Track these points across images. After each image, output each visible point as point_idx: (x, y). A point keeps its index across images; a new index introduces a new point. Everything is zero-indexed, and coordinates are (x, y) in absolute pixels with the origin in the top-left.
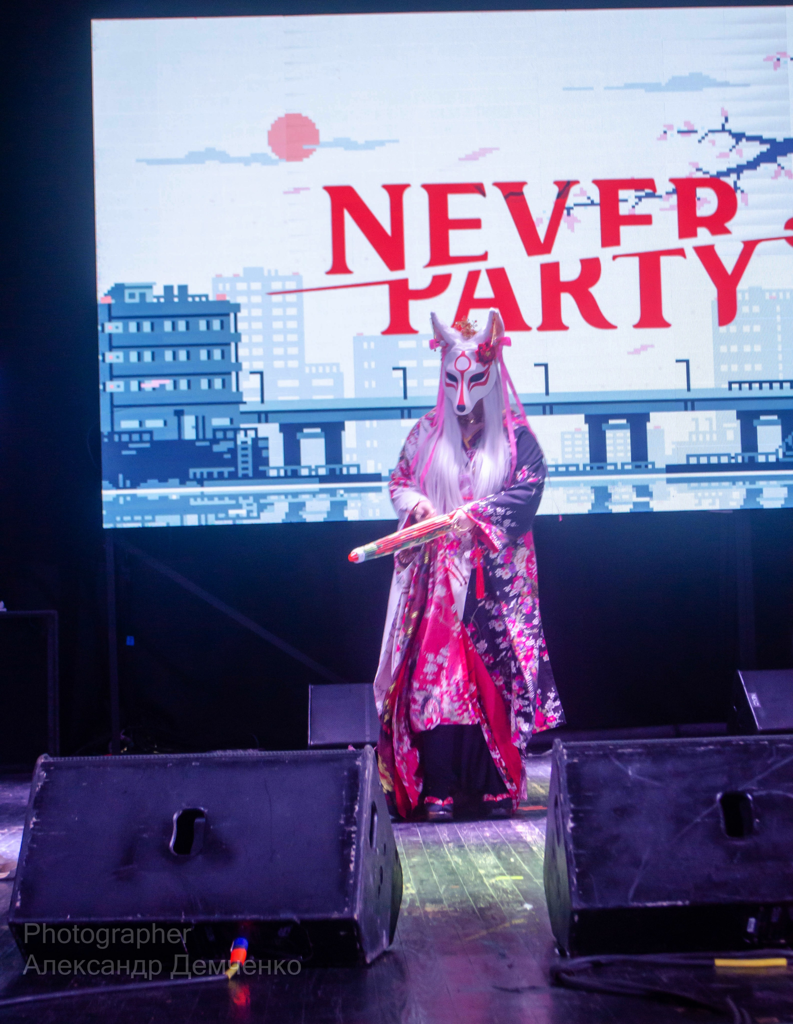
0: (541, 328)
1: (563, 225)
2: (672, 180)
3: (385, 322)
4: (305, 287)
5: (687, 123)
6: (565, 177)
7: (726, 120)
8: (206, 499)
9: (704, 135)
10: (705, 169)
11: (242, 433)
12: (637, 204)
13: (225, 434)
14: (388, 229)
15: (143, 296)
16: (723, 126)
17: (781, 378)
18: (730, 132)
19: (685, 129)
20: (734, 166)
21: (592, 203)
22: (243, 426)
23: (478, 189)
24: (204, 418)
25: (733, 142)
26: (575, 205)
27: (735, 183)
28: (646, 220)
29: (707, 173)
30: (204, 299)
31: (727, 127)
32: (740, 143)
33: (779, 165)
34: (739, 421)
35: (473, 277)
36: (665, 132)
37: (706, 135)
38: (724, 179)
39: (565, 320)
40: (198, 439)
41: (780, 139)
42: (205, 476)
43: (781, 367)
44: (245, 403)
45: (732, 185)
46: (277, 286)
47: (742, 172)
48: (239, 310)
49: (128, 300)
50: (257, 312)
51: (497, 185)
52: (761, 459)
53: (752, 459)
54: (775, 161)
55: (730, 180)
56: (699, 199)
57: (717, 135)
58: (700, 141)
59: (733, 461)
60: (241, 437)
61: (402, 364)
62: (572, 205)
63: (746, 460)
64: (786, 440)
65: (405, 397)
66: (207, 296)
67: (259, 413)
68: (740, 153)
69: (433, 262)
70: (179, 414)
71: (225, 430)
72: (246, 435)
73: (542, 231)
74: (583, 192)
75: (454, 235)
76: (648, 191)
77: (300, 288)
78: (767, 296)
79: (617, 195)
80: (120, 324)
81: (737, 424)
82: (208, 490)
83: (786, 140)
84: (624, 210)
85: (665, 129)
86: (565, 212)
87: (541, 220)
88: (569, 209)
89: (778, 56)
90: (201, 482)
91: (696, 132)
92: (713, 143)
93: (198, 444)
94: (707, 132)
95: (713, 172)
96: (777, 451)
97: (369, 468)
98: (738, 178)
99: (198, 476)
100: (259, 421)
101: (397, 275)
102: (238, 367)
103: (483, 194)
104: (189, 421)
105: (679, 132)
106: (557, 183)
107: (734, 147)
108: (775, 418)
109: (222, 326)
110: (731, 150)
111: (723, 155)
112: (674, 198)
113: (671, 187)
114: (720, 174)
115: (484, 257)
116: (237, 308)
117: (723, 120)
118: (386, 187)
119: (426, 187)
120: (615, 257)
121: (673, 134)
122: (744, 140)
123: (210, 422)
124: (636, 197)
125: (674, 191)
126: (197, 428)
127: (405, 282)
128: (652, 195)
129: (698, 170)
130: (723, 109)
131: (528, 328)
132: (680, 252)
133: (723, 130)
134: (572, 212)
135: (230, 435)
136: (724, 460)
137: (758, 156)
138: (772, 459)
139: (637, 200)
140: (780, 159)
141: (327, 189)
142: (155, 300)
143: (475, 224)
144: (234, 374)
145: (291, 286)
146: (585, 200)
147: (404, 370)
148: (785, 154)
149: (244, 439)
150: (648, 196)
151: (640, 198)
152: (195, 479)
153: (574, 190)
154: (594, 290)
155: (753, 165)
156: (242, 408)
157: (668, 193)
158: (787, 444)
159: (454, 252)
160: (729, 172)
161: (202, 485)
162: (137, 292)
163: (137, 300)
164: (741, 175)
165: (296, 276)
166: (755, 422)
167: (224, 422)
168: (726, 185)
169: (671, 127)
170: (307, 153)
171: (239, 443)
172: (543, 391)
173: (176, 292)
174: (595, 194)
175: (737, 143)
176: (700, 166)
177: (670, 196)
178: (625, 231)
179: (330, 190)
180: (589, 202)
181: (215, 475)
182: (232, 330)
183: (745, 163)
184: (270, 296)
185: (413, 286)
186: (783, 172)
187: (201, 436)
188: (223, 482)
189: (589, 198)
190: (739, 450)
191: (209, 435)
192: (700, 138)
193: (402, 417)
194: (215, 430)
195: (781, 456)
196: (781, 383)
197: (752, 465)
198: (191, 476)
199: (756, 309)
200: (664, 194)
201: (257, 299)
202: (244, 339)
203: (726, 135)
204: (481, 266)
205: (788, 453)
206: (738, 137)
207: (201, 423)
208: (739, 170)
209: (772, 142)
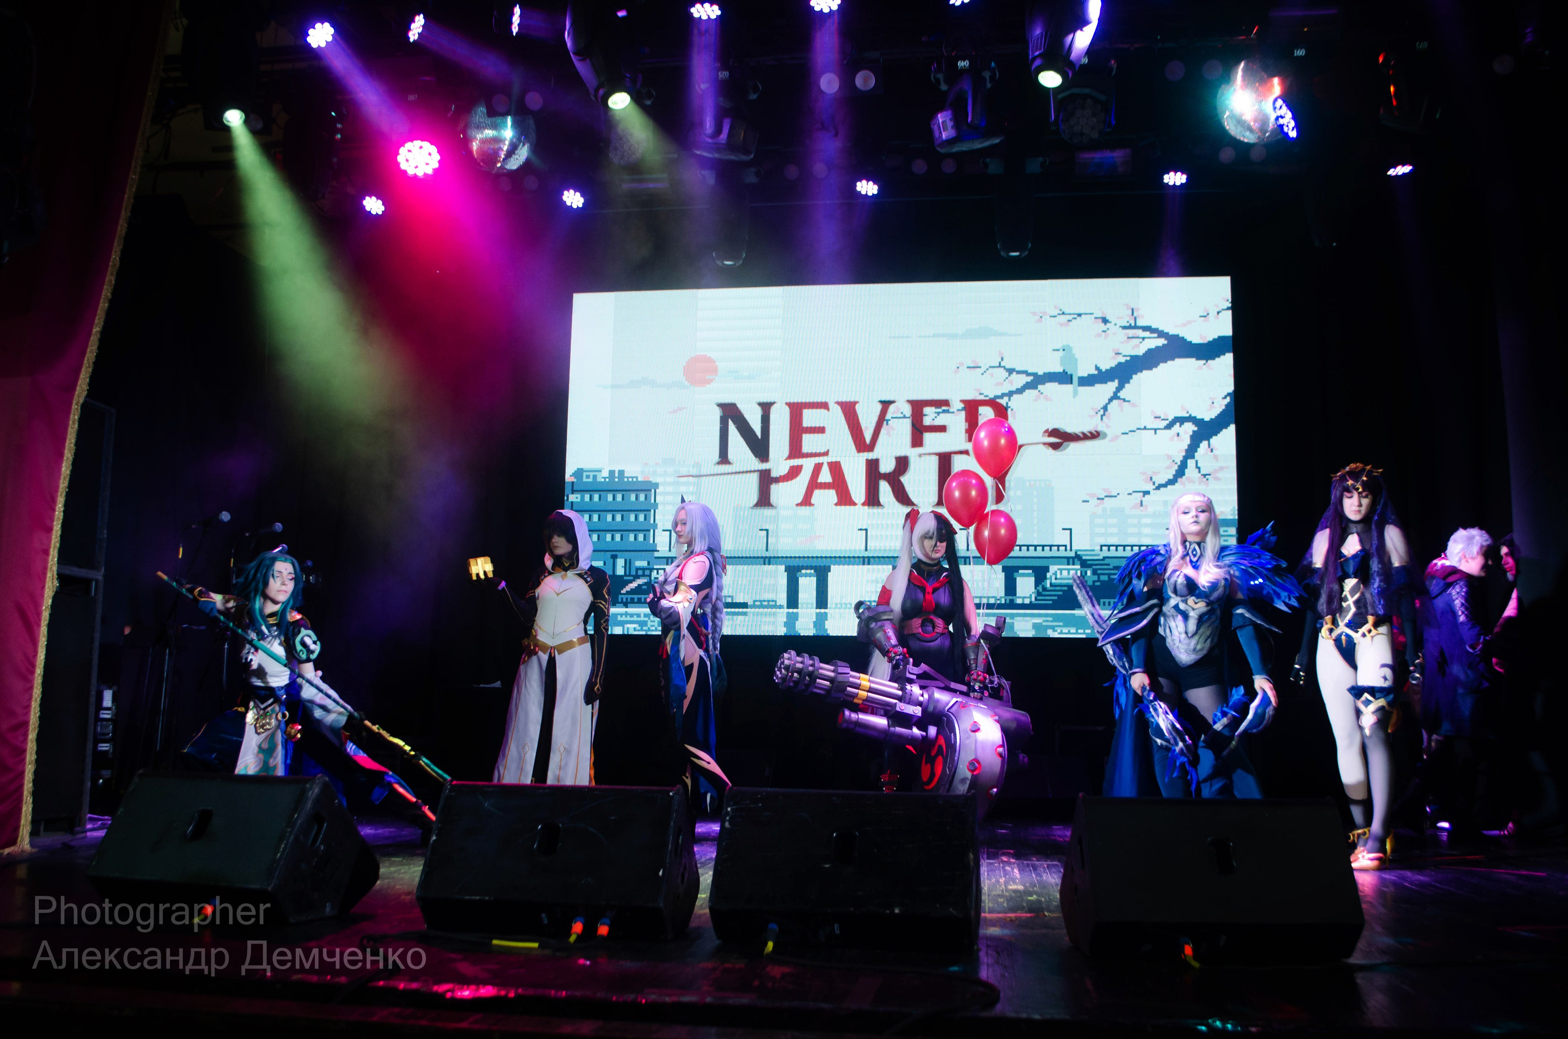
0: (863, 504)
1: (883, 432)
2: (962, 401)
3: (755, 499)
4: (702, 474)
5: (973, 362)
6: (887, 398)
7: (1002, 359)
8: (628, 616)
9: (985, 370)
10: (985, 394)
11: (655, 571)
12: (936, 417)
13: (644, 573)
14: (759, 433)
15: (595, 477)
16: (1000, 363)
17: (1035, 543)
18: (1004, 367)
19: (973, 365)
20: (1007, 392)
21: (904, 417)
22: (655, 567)
23: (824, 406)
24: (630, 560)
25: (1007, 374)
26: (892, 418)
27: (1007, 403)
28: (942, 429)
29: (987, 396)
30: (635, 480)
31: (1002, 365)
32: (1011, 375)
33: (1039, 391)
34: (1004, 573)
35: (818, 468)
36: (958, 368)
37: (987, 369)
38: (998, 400)
39: (882, 500)
40: (625, 575)
41: (1041, 373)
42: (629, 600)
43: (1035, 535)
44: (658, 551)
45: (1005, 405)
46: (684, 471)
47: (1012, 396)
48: (658, 488)
49: (585, 480)
50: (670, 489)
51: (838, 403)
52: (1019, 601)
53: (1012, 601)
54: (1037, 388)
55: (1003, 402)
56: (980, 414)
57: (995, 369)
58: (982, 374)
59: (998, 602)
60: (654, 574)
61: (765, 528)
62: (890, 418)
63: (1008, 602)
64: (1038, 588)
65: (767, 550)
66: (637, 478)
67: (667, 558)
68: (1011, 383)
69: (791, 456)
70: (614, 557)
71: (644, 569)
72: (658, 573)
73: (868, 438)
74: (898, 409)
75: (807, 438)
76: (944, 408)
77: (699, 474)
78: (1028, 484)
79: (922, 411)
80: (579, 496)
81: (1002, 576)
82: (630, 610)
83: (1044, 373)
84: (927, 421)
85: (958, 366)
86: (885, 422)
87: (867, 428)
88: (888, 421)
89: (1041, 315)
90: (626, 605)
91: (980, 367)
92: (992, 375)
93: (625, 578)
94: (988, 367)
95: (991, 396)
96: (1031, 595)
97: (739, 599)
98: (1010, 400)
99: (624, 600)
100: (667, 564)
101: (764, 466)
102: (655, 526)
103: (828, 409)
104: (620, 563)
105: (968, 367)
106: (881, 402)
107: (1007, 378)
108: (1031, 571)
109: (646, 498)
110: (1005, 380)
111: (999, 384)
112: (963, 413)
113: (962, 405)
114: (997, 397)
115: (826, 454)
116: (656, 486)
117: (1000, 360)
118: (760, 404)
119: (789, 404)
120: (920, 455)
121: (964, 370)
122: (1014, 373)
123: (635, 564)
124: (935, 413)
125: (964, 409)
126: (625, 567)
127: (768, 471)
128: (947, 411)
129: (981, 394)
130: (1000, 352)
131: (854, 504)
132: (966, 452)
133: (1000, 366)
134: (889, 422)
135: (647, 572)
136: (992, 601)
137: (1024, 385)
138: (1027, 601)
139: (936, 415)
140: (1040, 387)
141: (720, 405)
142: (603, 480)
143: (821, 430)
144: (652, 531)
145: (694, 472)
146: (900, 415)
147: (767, 530)
148: (1043, 383)
149: (657, 576)
150: (944, 411)
151: (938, 413)
152: (622, 602)
153: (892, 408)
154: (904, 479)
155: (1020, 391)
156: (656, 554)
157: (958, 410)
158: (1038, 591)
159: (805, 449)
160: (1003, 396)
161: (627, 607)
162: (591, 474)
163: (591, 480)
164: (1011, 398)
165: (697, 465)
166: (1015, 574)
167: (644, 564)
168: (1000, 405)
169: (962, 364)
170: (710, 381)
171: (653, 578)
172: (863, 547)
173: (617, 475)
174: (908, 410)
175: (1009, 375)
176: (982, 392)
177: (958, 412)
178: (928, 437)
179: (722, 406)
180: (902, 416)
181: (636, 600)
182: (653, 501)
183: (1015, 390)
184: (677, 478)
185: (774, 474)
186: (1042, 396)
187: (628, 574)
188: (641, 605)
189: (902, 413)
190: (1003, 594)
191: (633, 572)
192: (983, 372)
193: (765, 564)
194: (637, 569)
195: (1033, 599)
196: (1036, 546)
197: (1012, 605)
198: (620, 600)
199: (1019, 493)
200: (955, 410)
201: (669, 479)
202: (660, 507)
203: (1003, 369)
204: (824, 460)
205: (1039, 598)
206: (1011, 371)
207: (628, 564)
208: (1010, 394)
209: (1035, 375)
